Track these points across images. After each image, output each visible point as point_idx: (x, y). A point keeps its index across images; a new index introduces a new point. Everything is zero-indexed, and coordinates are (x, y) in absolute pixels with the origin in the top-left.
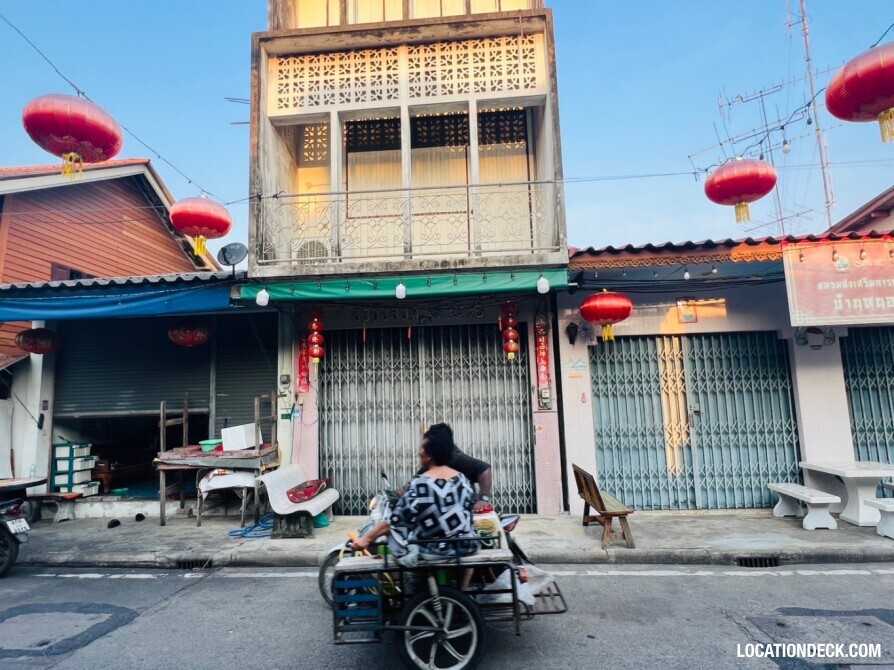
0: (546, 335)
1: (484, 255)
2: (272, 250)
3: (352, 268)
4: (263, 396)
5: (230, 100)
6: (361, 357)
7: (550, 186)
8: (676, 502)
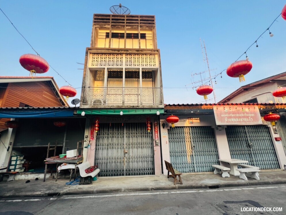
0: (157, 126)
1: (143, 105)
2: (87, 101)
3: (109, 107)
4: (80, 141)
5: (78, 63)
6: (108, 131)
7: (159, 89)
8: (190, 170)
